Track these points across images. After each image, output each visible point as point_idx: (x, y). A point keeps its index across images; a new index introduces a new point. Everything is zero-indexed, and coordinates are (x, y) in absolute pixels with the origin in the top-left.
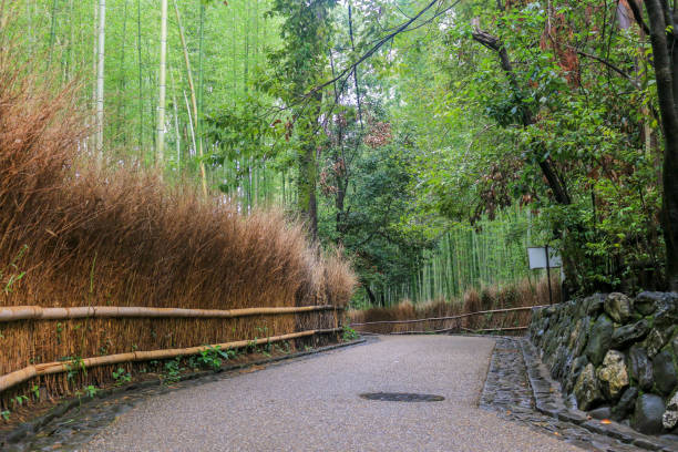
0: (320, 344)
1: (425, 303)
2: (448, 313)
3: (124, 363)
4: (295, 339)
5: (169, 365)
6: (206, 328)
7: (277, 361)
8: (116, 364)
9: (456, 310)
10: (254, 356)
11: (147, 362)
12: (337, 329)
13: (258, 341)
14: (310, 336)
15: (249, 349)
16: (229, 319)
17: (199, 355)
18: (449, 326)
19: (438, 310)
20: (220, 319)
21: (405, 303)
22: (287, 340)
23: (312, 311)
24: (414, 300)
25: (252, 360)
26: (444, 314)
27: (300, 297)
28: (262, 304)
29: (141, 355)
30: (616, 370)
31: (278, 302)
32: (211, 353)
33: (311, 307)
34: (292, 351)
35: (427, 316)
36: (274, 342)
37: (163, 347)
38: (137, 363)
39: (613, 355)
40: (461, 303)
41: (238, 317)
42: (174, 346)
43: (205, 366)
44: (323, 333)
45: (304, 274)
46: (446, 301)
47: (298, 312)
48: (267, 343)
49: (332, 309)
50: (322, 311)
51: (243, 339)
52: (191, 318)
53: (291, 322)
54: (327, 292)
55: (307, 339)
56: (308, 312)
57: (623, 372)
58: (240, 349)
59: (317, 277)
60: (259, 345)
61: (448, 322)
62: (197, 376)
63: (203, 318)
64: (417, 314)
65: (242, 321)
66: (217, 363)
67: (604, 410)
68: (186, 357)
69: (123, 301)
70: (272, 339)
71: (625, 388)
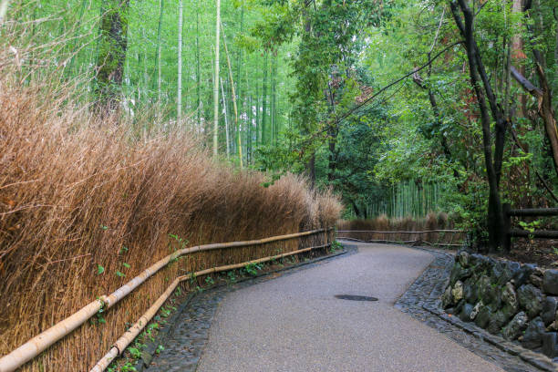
0: (314, 257)
1: (397, 219)
2: (414, 228)
3: (209, 274)
4: (298, 254)
5: (230, 274)
6: (248, 251)
7: (288, 269)
8: (206, 275)
9: (420, 227)
10: (274, 266)
11: (220, 273)
12: (327, 245)
13: (276, 257)
14: (308, 252)
15: (270, 262)
16: (260, 245)
17: (244, 268)
18: (414, 239)
19: (407, 225)
20: (255, 245)
21: (383, 217)
22: (293, 255)
23: (311, 234)
24: (389, 216)
25: (272, 269)
26: (411, 230)
27: (302, 227)
28: (280, 234)
29: (217, 269)
30: (458, 291)
31: (289, 231)
32: (252, 267)
33: (309, 232)
34: (296, 262)
35: (398, 229)
36: (287, 257)
37: (227, 264)
38: (215, 273)
39: (459, 283)
40: (424, 222)
41: (265, 243)
42: (232, 263)
43: (247, 274)
44: (317, 249)
45: (305, 212)
46: (413, 219)
47: (301, 236)
48: (281, 258)
49: (324, 232)
50: (317, 234)
51: (267, 256)
52: (241, 247)
53: (296, 243)
54: (320, 221)
55: (306, 254)
56: (307, 235)
57: (461, 292)
58: (266, 262)
59: (314, 211)
60: (278, 260)
61: (413, 235)
62: (244, 280)
63: (247, 246)
64: (391, 227)
65: (267, 245)
66: (255, 272)
67: (451, 309)
68: (238, 269)
69: (210, 241)
70: (284, 255)
71: (461, 300)
